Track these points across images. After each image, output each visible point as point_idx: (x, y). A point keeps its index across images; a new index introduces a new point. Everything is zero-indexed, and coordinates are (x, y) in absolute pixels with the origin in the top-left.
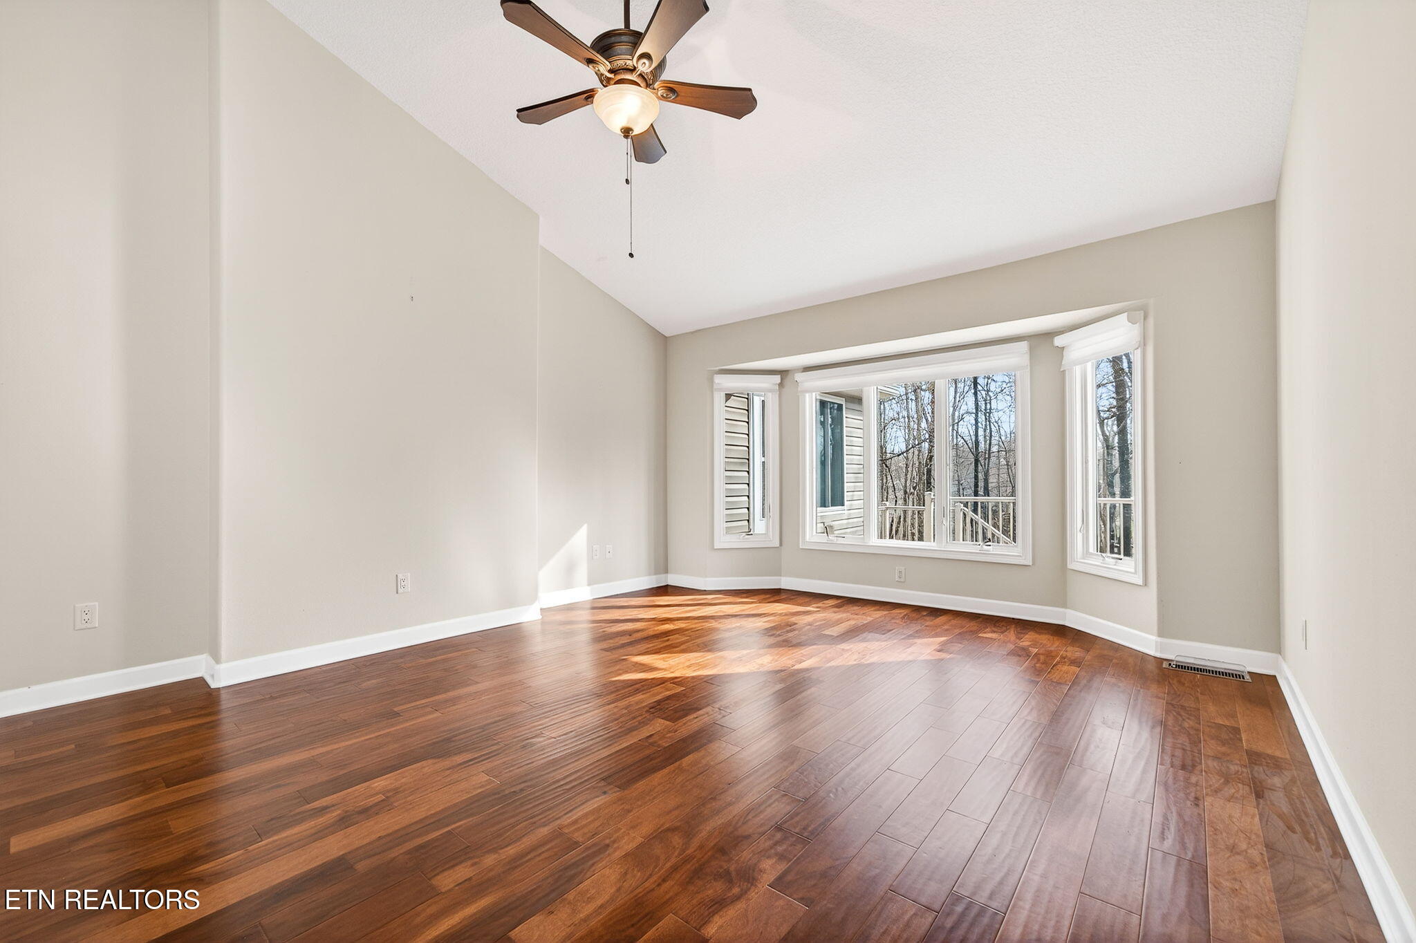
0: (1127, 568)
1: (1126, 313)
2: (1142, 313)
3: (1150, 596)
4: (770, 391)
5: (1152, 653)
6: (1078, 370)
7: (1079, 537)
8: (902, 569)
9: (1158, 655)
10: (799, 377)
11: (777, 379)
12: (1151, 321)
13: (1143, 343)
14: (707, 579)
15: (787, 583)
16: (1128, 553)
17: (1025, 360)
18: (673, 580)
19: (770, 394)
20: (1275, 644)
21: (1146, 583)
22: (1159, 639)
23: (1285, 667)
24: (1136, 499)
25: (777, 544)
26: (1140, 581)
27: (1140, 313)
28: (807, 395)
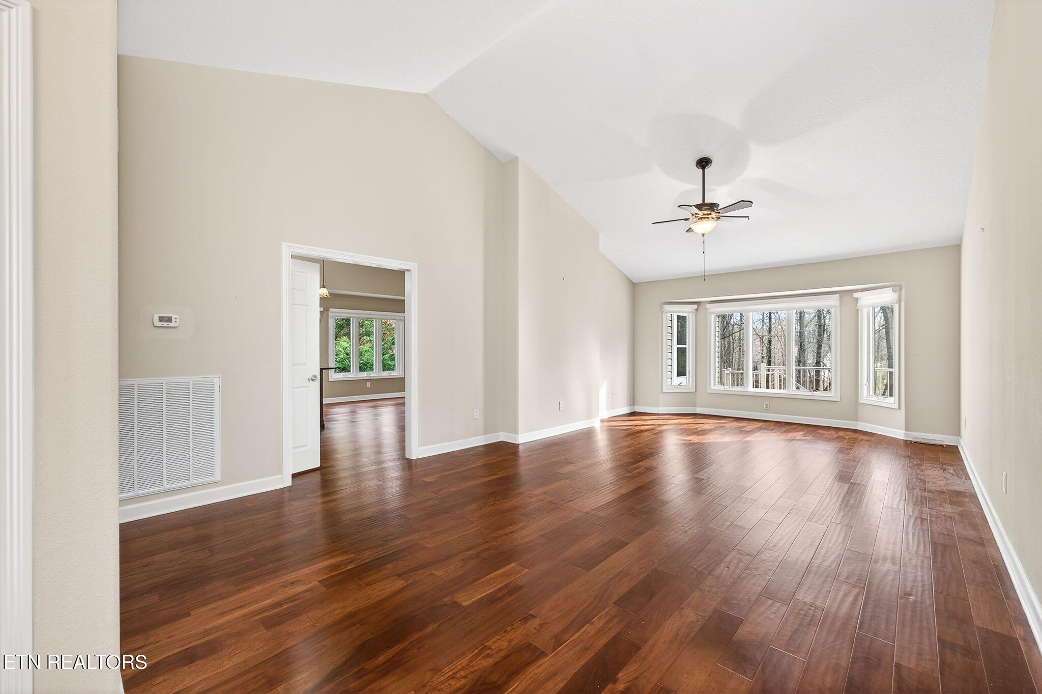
0: (891, 402)
1: (892, 288)
2: (899, 288)
3: (902, 413)
4: (691, 312)
5: (902, 438)
6: (865, 310)
7: (865, 388)
8: (768, 403)
9: (905, 439)
10: (708, 306)
11: (695, 306)
12: (903, 291)
13: (900, 301)
14: (659, 408)
15: (699, 410)
16: (891, 395)
17: (838, 303)
18: (638, 409)
19: (691, 314)
20: (958, 433)
21: (899, 408)
22: (906, 432)
23: (962, 442)
24: (895, 370)
25: (694, 391)
26: (897, 407)
27: (897, 288)
28: (712, 315)
